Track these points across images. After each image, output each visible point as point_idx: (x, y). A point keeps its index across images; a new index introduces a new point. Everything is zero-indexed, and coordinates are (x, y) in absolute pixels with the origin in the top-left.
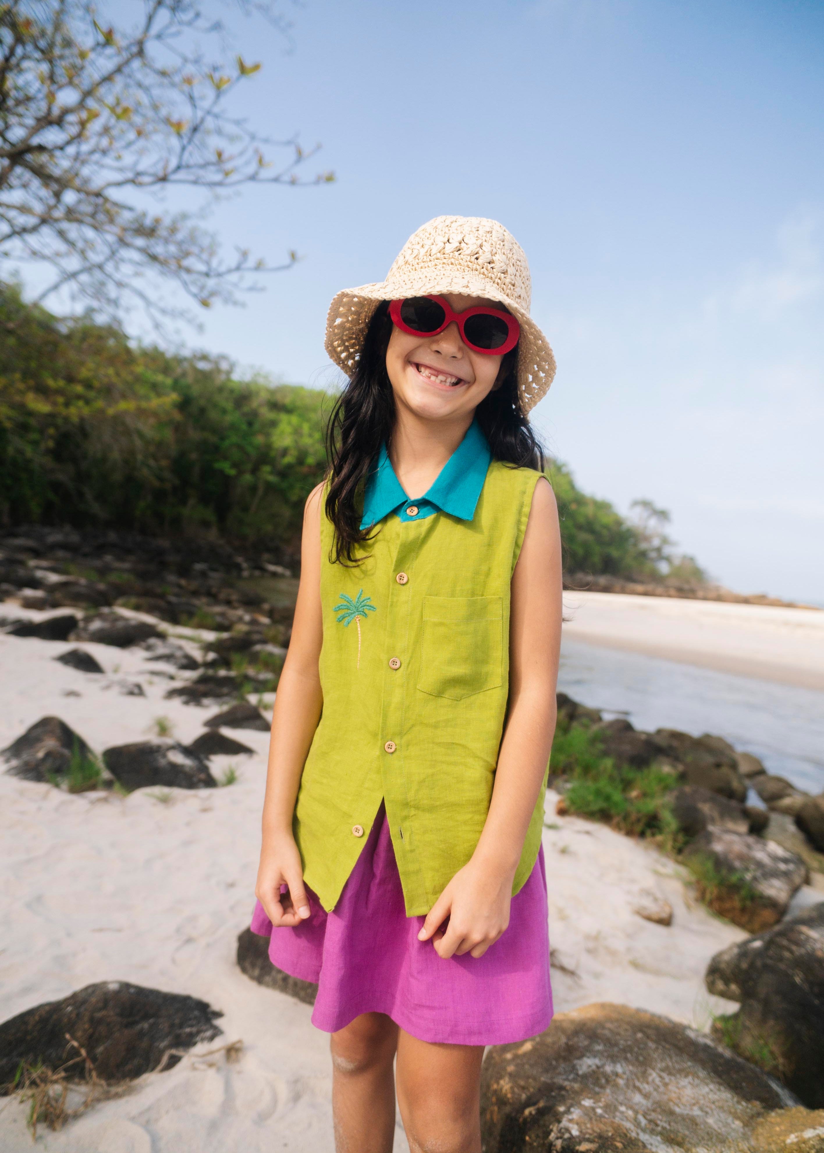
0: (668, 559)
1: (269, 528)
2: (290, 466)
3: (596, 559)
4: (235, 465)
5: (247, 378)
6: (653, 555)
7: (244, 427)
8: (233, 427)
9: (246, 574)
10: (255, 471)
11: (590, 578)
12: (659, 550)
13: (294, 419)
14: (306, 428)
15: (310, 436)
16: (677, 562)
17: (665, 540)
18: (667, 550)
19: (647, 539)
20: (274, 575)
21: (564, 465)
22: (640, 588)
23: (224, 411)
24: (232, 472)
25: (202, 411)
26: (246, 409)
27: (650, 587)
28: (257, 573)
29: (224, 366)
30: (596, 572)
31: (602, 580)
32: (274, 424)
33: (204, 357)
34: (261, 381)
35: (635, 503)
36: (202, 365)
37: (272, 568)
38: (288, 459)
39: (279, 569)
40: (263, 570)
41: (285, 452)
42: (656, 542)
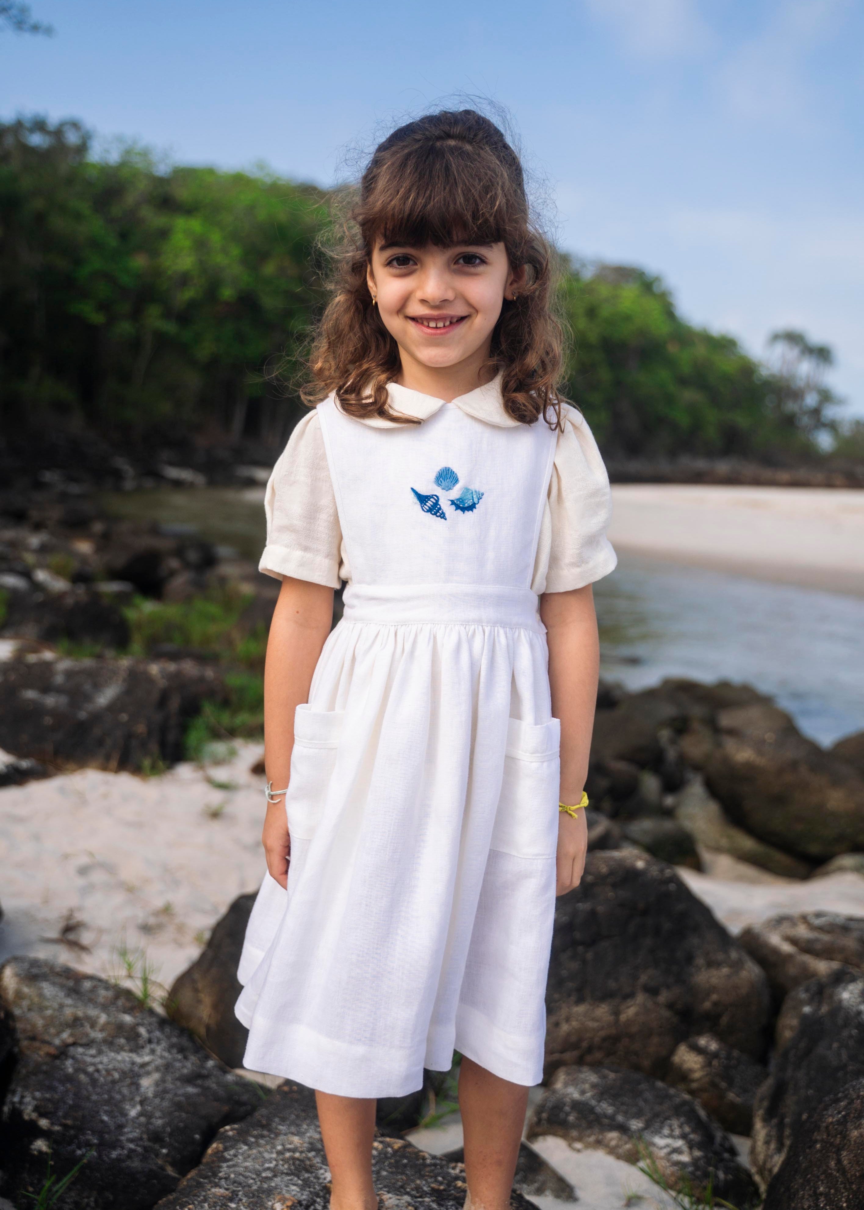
0: (832, 426)
1: (165, 408)
2: (192, 305)
3: (711, 433)
4: (103, 307)
5: (114, 157)
6: (805, 420)
7: (113, 242)
8: (95, 244)
9: (129, 485)
10: (136, 314)
11: (701, 464)
12: (816, 412)
13: (195, 225)
14: (216, 238)
15: (224, 250)
16: (846, 430)
17: (826, 396)
18: (830, 412)
19: (797, 395)
20: (178, 484)
21: (658, 279)
22: (785, 476)
23: (78, 216)
24: (98, 318)
25: (40, 218)
26: (116, 211)
27: (802, 473)
28: (149, 483)
29: (72, 138)
30: (711, 453)
31: (723, 467)
32: (164, 234)
33: (40, 125)
34: (139, 164)
35: (776, 337)
36: (36, 140)
37: (173, 473)
38: (188, 294)
39: (185, 475)
40: (158, 477)
41: (184, 280)
42: (811, 400)
